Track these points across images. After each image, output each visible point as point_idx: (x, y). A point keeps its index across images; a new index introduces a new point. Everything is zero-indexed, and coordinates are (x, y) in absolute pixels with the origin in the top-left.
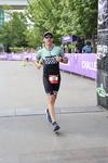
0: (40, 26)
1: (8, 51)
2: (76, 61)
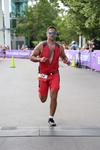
0: (77, 13)
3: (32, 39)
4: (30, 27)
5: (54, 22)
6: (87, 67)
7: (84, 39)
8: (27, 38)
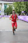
0: (16, 9)
2: (25, 18)
8: (7, 13)
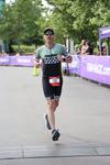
1: (11, 52)
3: (12, 43)
4: (9, 29)
5: (37, 23)
6: (76, 75)
7: (72, 43)
8: (5, 42)
